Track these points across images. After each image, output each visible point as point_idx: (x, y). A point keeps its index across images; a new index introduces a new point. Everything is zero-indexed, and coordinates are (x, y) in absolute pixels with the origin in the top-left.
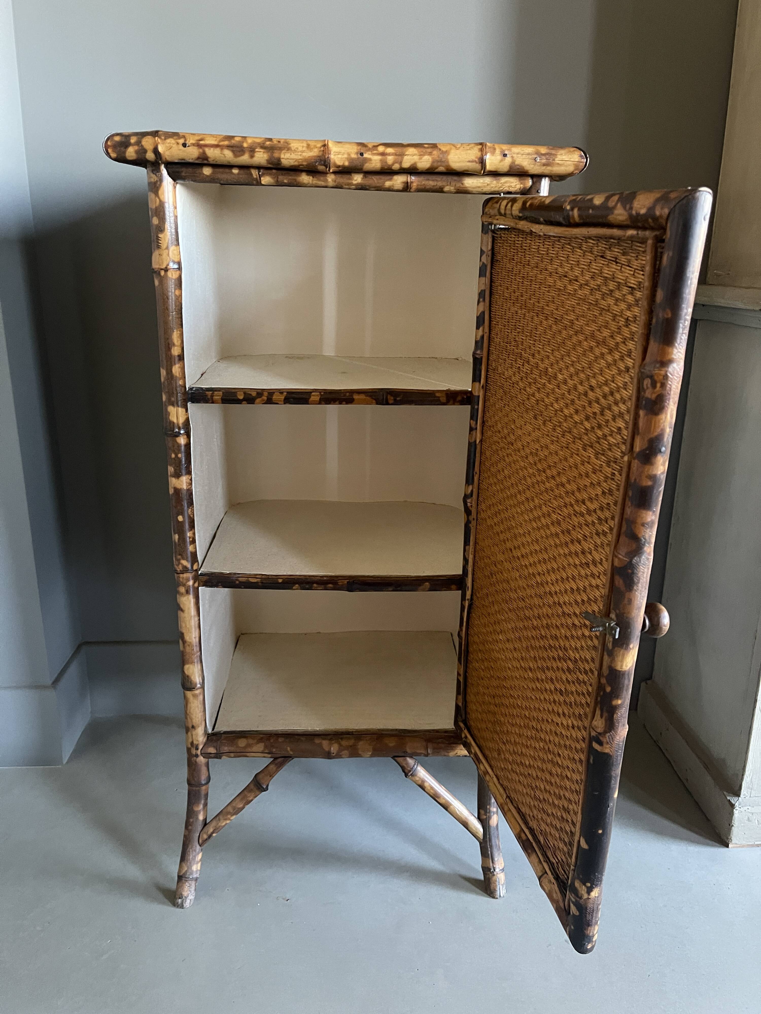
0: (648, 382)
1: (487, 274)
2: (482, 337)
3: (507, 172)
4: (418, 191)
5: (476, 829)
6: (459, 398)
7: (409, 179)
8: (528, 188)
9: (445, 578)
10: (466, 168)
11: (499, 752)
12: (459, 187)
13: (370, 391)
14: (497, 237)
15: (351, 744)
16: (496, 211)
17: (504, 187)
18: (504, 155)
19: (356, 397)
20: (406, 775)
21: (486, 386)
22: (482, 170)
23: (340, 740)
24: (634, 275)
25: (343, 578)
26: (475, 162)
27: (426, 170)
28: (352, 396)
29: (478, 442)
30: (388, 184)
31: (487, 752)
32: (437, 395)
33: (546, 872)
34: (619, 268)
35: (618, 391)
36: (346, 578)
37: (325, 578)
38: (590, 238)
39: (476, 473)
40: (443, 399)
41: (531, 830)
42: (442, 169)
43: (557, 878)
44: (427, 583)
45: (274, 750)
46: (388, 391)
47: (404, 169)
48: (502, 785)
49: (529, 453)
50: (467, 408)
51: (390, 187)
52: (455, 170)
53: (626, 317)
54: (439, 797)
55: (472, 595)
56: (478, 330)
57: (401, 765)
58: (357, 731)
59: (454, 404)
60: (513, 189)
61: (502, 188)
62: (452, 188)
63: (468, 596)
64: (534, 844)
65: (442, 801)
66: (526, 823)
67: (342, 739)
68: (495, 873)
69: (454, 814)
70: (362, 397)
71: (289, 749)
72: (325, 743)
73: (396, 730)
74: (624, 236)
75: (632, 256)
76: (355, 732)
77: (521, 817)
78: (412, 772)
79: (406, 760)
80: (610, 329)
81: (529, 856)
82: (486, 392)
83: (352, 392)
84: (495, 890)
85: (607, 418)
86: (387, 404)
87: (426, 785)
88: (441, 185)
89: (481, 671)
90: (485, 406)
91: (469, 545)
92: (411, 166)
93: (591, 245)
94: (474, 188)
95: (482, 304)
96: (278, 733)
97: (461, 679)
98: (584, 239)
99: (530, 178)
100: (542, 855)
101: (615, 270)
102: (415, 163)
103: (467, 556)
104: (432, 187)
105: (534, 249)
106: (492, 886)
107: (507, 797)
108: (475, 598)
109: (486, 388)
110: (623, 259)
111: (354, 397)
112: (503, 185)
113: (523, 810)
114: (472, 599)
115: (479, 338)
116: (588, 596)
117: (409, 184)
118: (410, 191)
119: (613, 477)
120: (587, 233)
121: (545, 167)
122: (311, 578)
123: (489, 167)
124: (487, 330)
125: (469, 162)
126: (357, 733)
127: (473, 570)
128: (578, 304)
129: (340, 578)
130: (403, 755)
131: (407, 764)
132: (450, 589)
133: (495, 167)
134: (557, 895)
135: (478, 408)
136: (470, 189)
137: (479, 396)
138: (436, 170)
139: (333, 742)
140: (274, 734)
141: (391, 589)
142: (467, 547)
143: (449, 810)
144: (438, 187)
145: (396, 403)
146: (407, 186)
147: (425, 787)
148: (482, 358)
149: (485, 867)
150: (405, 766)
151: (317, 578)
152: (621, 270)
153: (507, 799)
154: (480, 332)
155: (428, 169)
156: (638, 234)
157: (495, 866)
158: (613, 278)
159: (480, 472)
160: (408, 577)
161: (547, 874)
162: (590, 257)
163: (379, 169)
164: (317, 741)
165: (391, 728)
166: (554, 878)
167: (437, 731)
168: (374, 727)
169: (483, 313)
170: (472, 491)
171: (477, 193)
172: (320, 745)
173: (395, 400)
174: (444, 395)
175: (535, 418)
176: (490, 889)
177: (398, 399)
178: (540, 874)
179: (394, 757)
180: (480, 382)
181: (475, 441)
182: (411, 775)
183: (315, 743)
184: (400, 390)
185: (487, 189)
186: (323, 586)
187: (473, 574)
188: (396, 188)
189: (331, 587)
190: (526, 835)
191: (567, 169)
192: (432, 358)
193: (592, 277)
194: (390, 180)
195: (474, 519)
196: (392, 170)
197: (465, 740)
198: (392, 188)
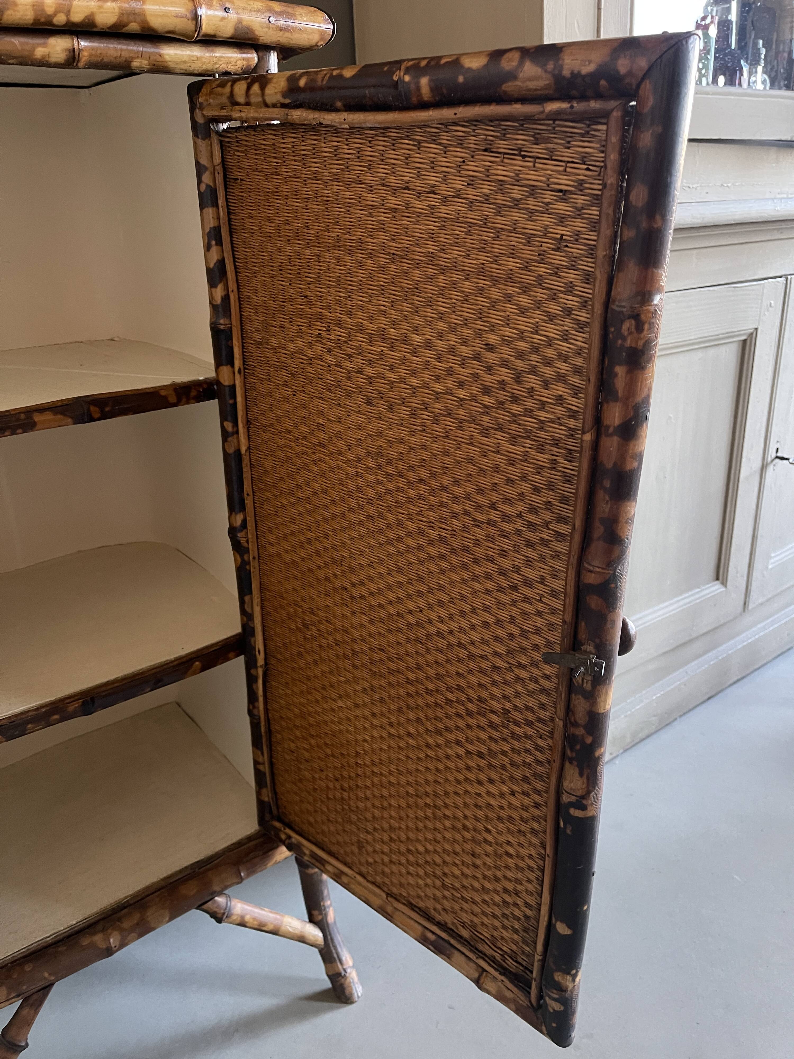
0: (631, 325)
1: (220, 202)
2: (226, 298)
3: (231, 38)
4: (88, 68)
5: (314, 936)
6: (194, 393)
7: (76, 44)
8: (253, 67)
9: (218, 647)
10: (170, 28)
11: (360, 846)
12: (156, 60)
13: (60, 404)
14: (229, 142)
15: (136, 922)
16: (224, 100)
17: (220, 63)
18: (225, 9)
19: (37, 418)
20: (219, 921)
21: (245, 369)
22: (196, 31)
23: (118, 923)
24: (565, 171)
25: (72, 699)
26: (186, 17)
27: (109, 28)
28: (31, 418)
29: (243, 450)
30: (40, 52)
31: (334, 849)
32: (163, 393)
33: (484, 970)
34: (531, 164)
35: (550, 345)
36: (76, 698)
37: (44, 710)
38: (456, 124)
39: (248, 495)
40: (173, 399)
41: (442, 925)
42: (134, 27)
43: (504, 971)
44: (197, 663)
45: (24, 987)
46: (88, 399)
47: (74, 24)
48: (374, 883)
49: (363, 454)
50: (213, 406)
51: (43, 57)
52: (153, 30)
53: (559, 236)
54: (264, 925)
55: (266, 659)
56: (213, 290)
57: (211, 911)
58: (133, 896)
59: (188, 403)
60: (232, 67)
61: (218, 66)
62: (146, 62)
63: (261, 660)
64: (453, 941)
65: (270, 927)
66: (430, 919)
67: (119, 920)
68: (347, 975)
69: (286, 935)
70: (48, 416)
71: (46, 975)
72: (98, 939)
73: (186, 867)
74: (543, 112)
75: (557, 144)
76: (131, 899)
77: (419, 914)
78: (226, 914)
79: (215, 901)
80: (520, 258)
81: (449, 958)
82: (245, 378)
83: (30, 411)
84: (351, 994)
85: (529, 385)
86: (92, 420)
87: (248, 918)
88: (127, 56)
89: (303, 751)
90: (246, 398)
91: (251, 593)
92: (84, 20)
93: (462, 134)
94: (177, 63)
95: (214, 249)
96: (15, 958)
97: (266, 768)
98: (443, 126)
99: (254, 52)
100: (471, 951)
101: (521, 168)
102: (92, 14)
103: (248, 610)
104: (113, 59)
105: (326, 152)
106: (347, 992)
107: (388, 894)
108: (273, 661)
109: (245, 372)
110: (537, 150)
111: (36, 420)
112: (219, 60)
113: (421, 904)
114: (266, 664)
115: (218, 300)
116: (520, 627)
117: (77, 53)
118: (77, 68)
119: (554, 466)
120: (453, 116)
121: (282, 33)
122: (19, 717)
123: (206, 28)
124: (232, 285)
125: (177, 17)
126: (135, 900)
127: (263, 626)
128: (442, 227)
129: (68, 701)
130: (209, 898)
131: (219, 906)
132: (228, 659)
133: (214, 27)
134: (513, 992)
135: (235, 404)
136: (172, 65)
137: (234, 386)
138: (125, 30)
139: (109, 931)
140: (12, 963)
141: (149, 689)
142: (247, 598)
143: (280, 933)
144: (124, 59)
145: (104, 416)
146: (74, 58)
147: (246, 922)
148: (230, 329)
149: (333, 975)
150: (216, 910)
151: (31, 714)
152: (534, 166)
153: (389, 898)
154: (219, 292)
155: (114, 26)
156: (572, 107)
157: (345, 967)
158: (517, 181)
159: (253, 492)
160: (167, 664)
161: (486, 971)
162: (461, 153)
163: (31, 22)
164: (85, 941)
165: (177, 869)
166: (501, 974)
167: (239, 844)
168: (155, 880)
169: (221, 263)
170: (244, 522)
171: (182, 71)
172: (92, 945)
173: (102, 411)
174: (171, 392)
175: (369, 402)
176: (346, 996)
177: (107, 409)
178: (476, 975)
179: (199, 907)
180: (233, 365)
181: (239, 450)
182: (227, 917)
183: (82, 946)
184: (107, 396)
185: (197, 67)
186: (43, 723)
187: (264, 631)
188: (53, 60)
189: (56, 719)
190: (434, 933)
191: (311, 37)
192: (76, 342)
193: (468, 184)
194: (44, 45)
195: (254, 558)
196: (54, 25)
197: (290, 841)
198: (47, 59)
